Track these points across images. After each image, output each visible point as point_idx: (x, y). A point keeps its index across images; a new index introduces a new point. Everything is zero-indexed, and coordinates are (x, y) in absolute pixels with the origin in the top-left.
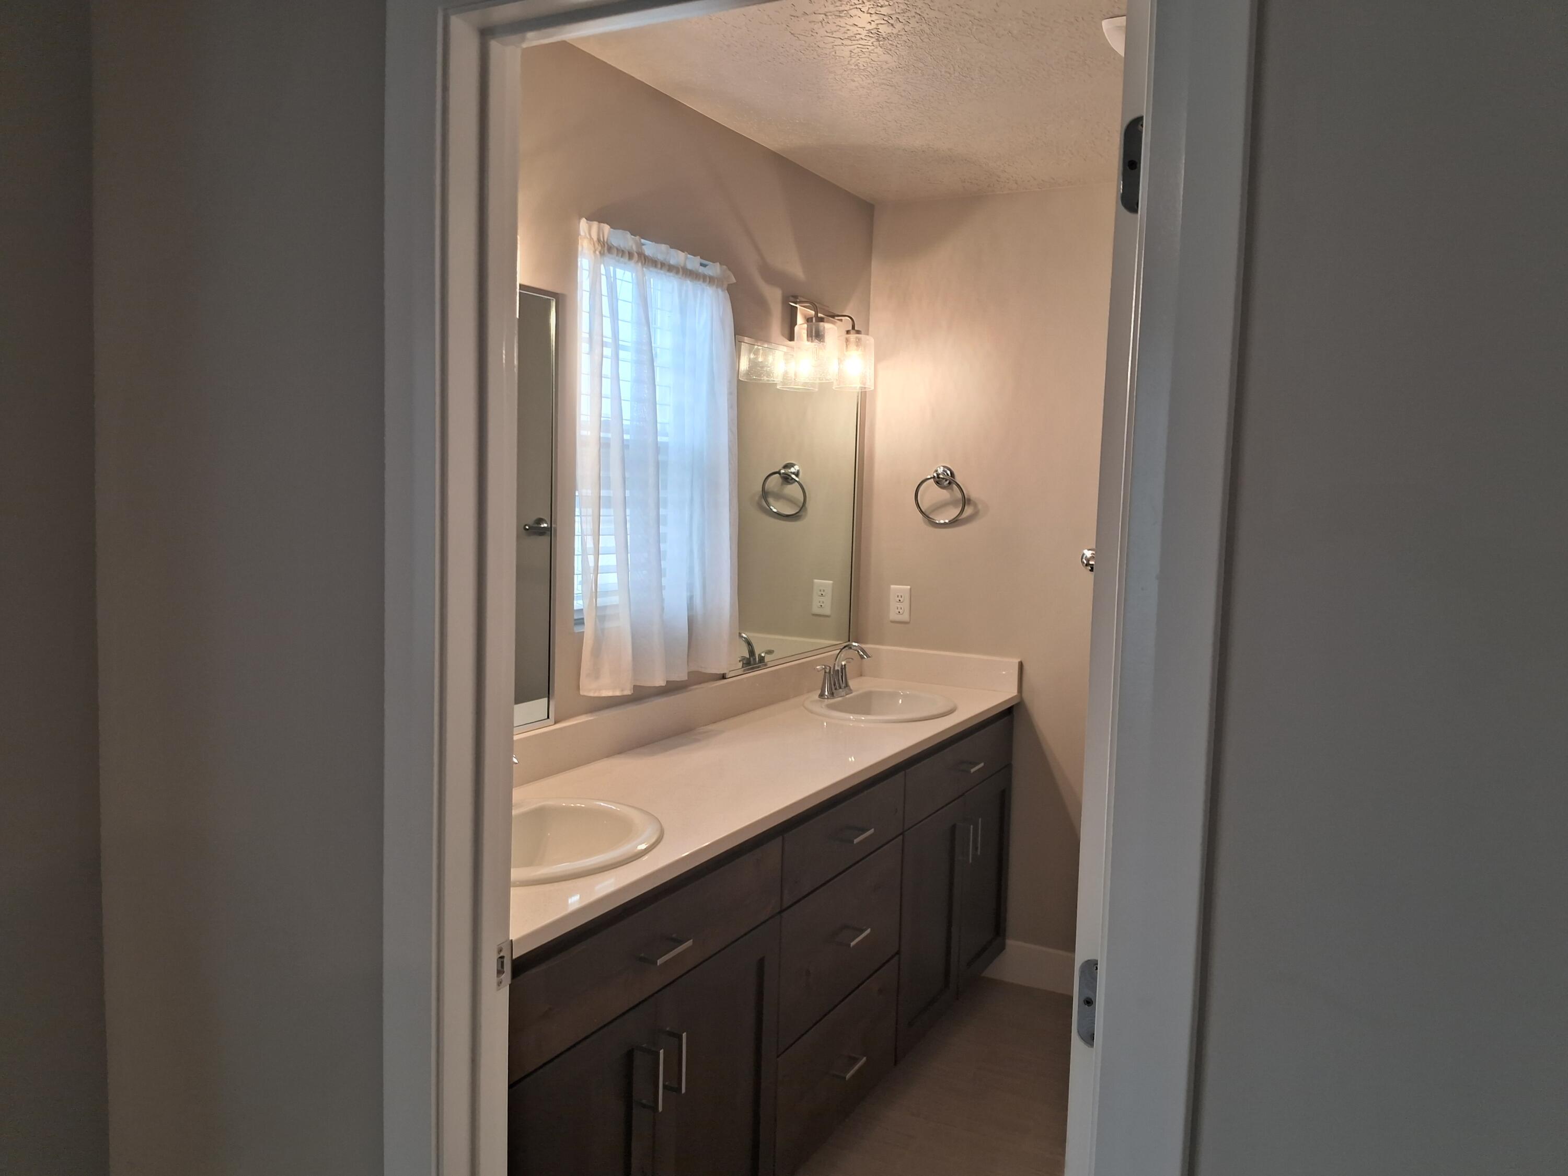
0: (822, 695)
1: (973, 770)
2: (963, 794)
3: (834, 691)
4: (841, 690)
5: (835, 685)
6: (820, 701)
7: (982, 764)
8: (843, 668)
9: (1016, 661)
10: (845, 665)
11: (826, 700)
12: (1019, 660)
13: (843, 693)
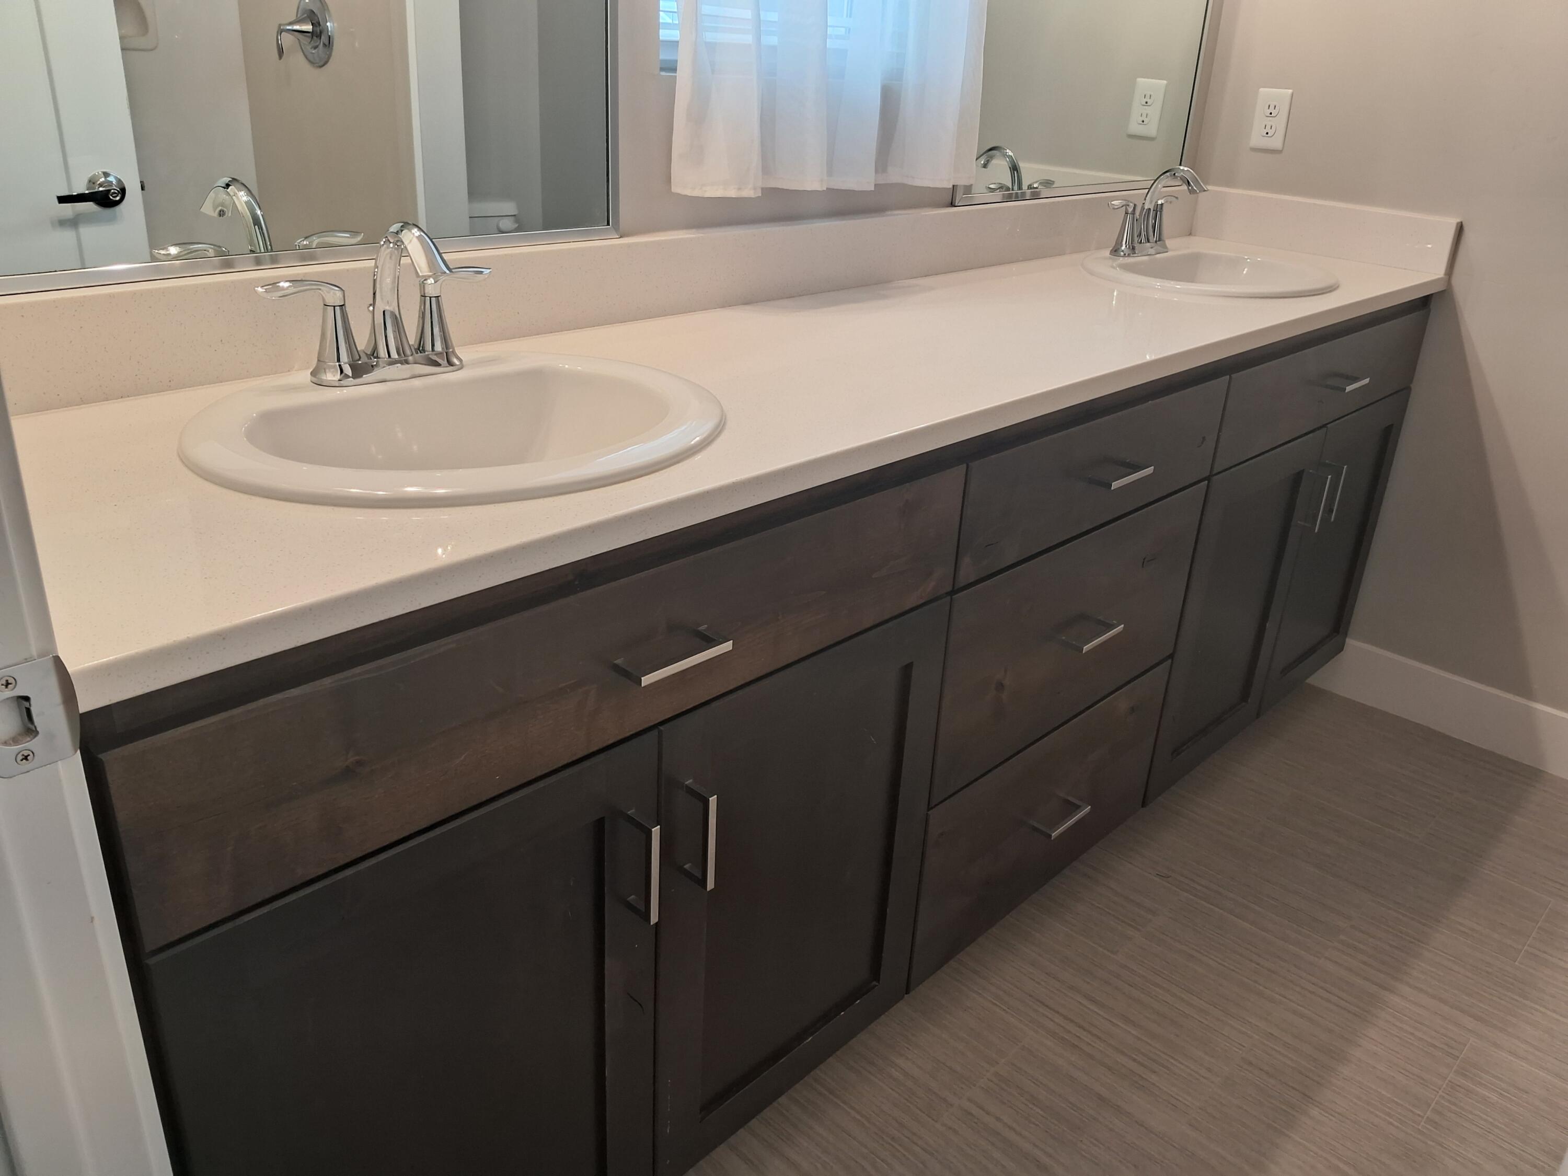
0: (1115, 251)
1: (1349, 389)
2: (1325, 426)
3: (1136, 245)
4: (1148, 244)
5: (1140, 235)
6: (1110, 258)
7: (1367, 381)
8: (1159, 209)
9: (1453, 222)
10: (1162, 204)
11: (1121, 259)
12: (1459, 220)
13: (1152, 251)
